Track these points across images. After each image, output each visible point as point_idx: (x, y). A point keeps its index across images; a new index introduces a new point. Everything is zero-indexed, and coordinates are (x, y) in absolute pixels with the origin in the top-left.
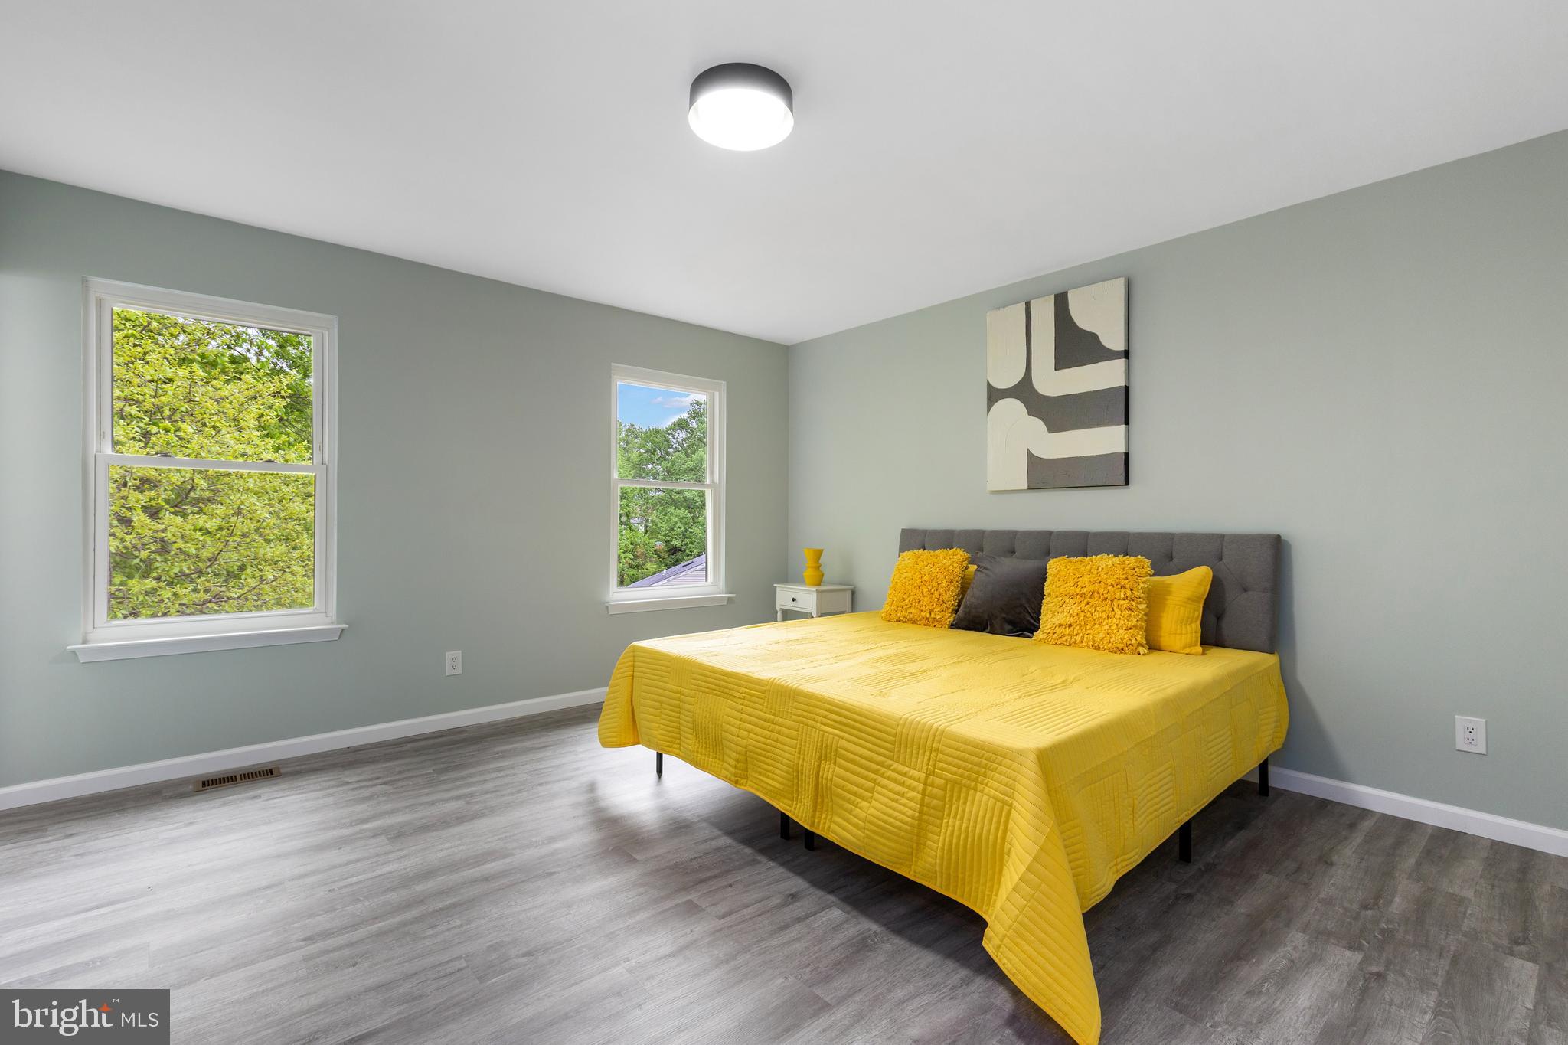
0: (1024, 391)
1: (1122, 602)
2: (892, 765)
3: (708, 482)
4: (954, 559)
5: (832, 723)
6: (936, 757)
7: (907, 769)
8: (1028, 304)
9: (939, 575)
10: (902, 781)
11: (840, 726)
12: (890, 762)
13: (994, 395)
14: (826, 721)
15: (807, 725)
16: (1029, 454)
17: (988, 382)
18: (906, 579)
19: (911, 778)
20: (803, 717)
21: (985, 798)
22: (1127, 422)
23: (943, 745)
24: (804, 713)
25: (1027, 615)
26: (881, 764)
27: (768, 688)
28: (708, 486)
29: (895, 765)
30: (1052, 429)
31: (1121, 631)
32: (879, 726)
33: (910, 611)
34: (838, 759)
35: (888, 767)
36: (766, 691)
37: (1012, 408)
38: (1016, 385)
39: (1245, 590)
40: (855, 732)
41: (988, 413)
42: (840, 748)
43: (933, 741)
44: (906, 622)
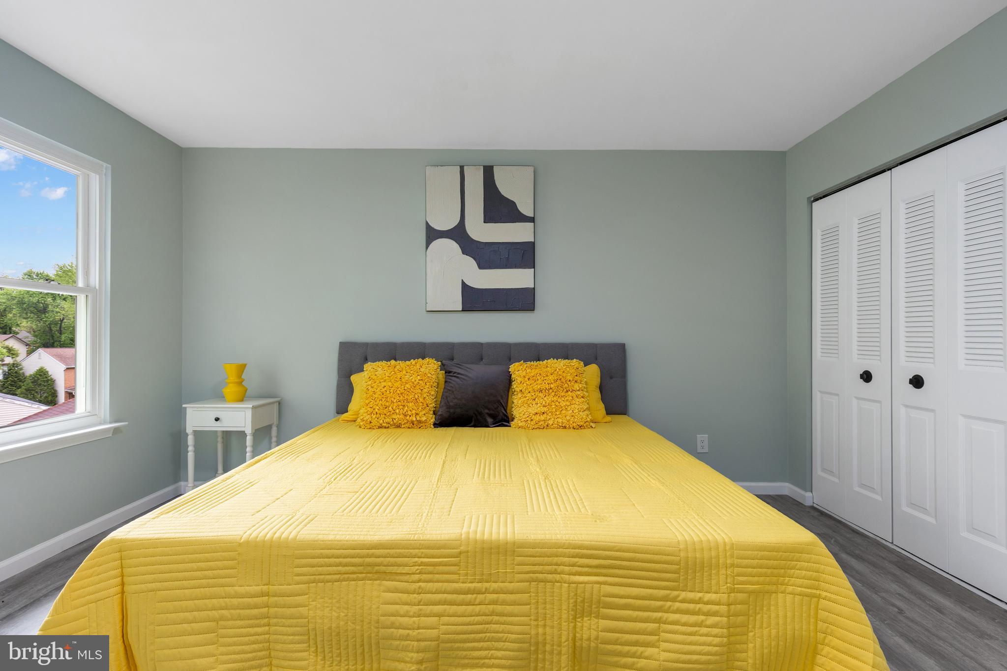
0: (459, 234)
1: (579, 393)
2: (678, 596)
3: (81, 284)
4: (430, 368)
5: (586, 569)
6: (733, 573)
7: (700, 595)
8: (462, 168)
9: (421, 382)
10: (697, 609)
11: (598, 571)
12: (675, 593)
13: (432, 235)
14: (576, 569)
15: (545, 581)
16: (463, 283)
17: (427, 223)
18: (385, 389)
19: (707, 603)
20: (534, 572)
21: (789, 598)
22: (534, 268)
23: (737, 558)
24: (536, 568)
25: (502, 408)
26: (665, 599)
27: (462, 548)
28: (81, 290)
29: (683, 595)
30: (481, 267)
31: (581, 413)
32: (656, 557)
33: (394, 416)
34: (601, 609)
35: (674, 600)
36: (460, 553)
37: (450, 246)
38: (452, 229)
39: (611, 378)
40: (621, 572)
41: (427, 248)
42: (604, 596)
43: (726, 557)
44: (388, 427)
